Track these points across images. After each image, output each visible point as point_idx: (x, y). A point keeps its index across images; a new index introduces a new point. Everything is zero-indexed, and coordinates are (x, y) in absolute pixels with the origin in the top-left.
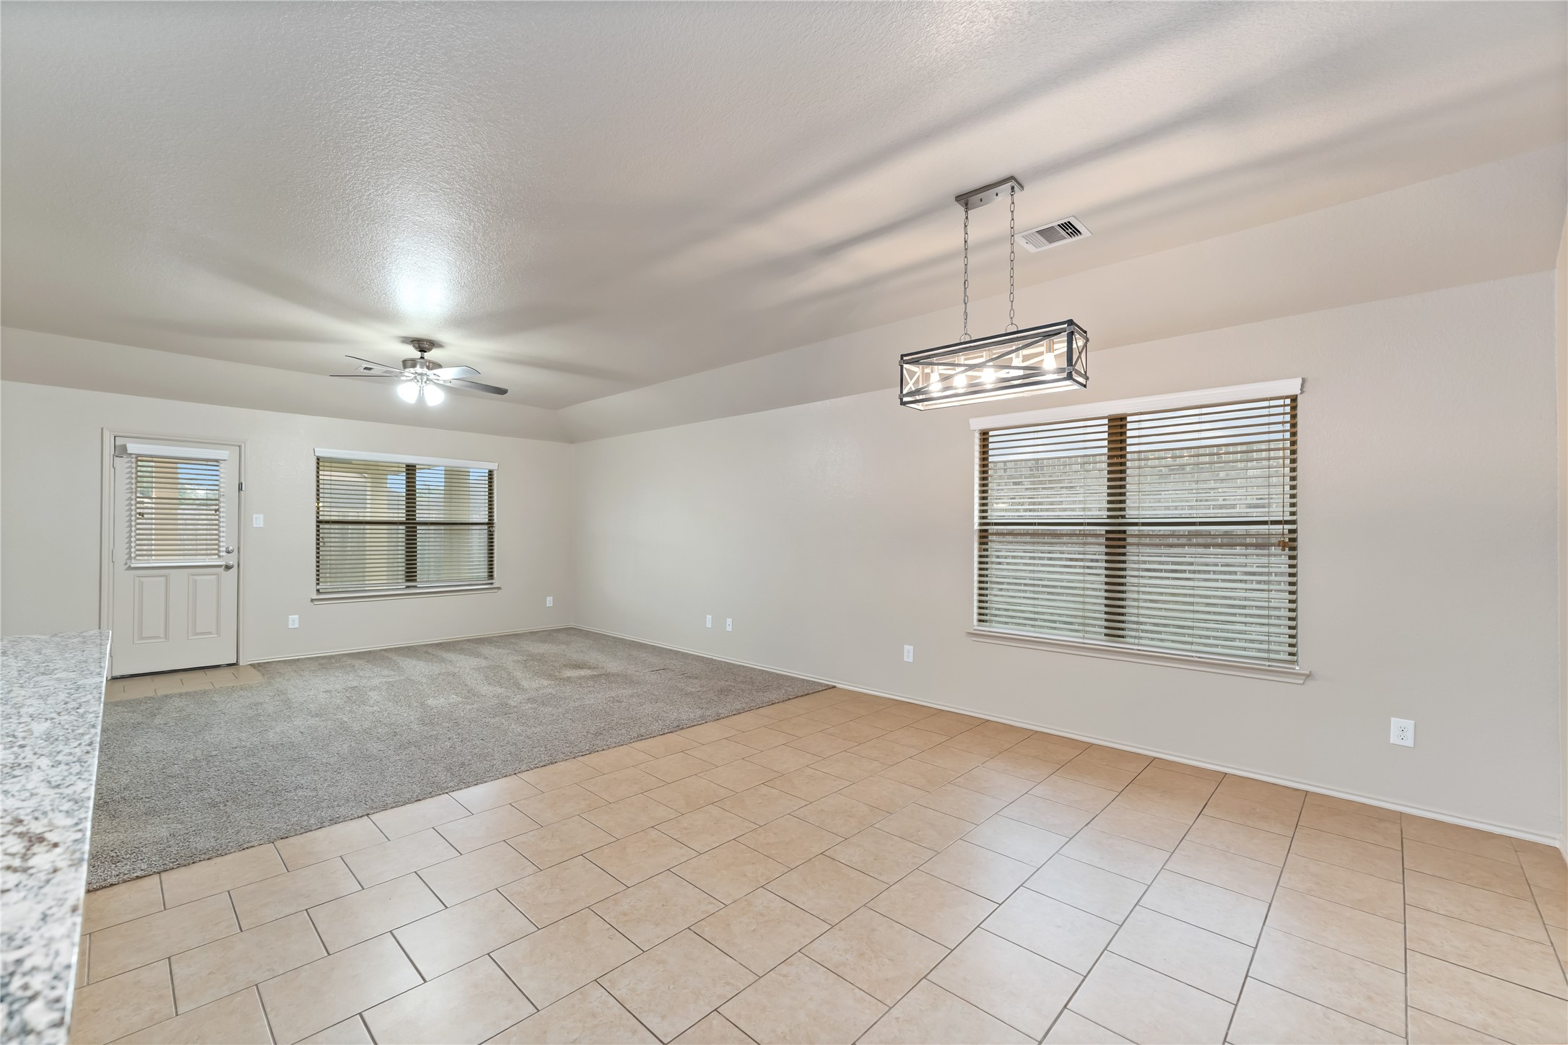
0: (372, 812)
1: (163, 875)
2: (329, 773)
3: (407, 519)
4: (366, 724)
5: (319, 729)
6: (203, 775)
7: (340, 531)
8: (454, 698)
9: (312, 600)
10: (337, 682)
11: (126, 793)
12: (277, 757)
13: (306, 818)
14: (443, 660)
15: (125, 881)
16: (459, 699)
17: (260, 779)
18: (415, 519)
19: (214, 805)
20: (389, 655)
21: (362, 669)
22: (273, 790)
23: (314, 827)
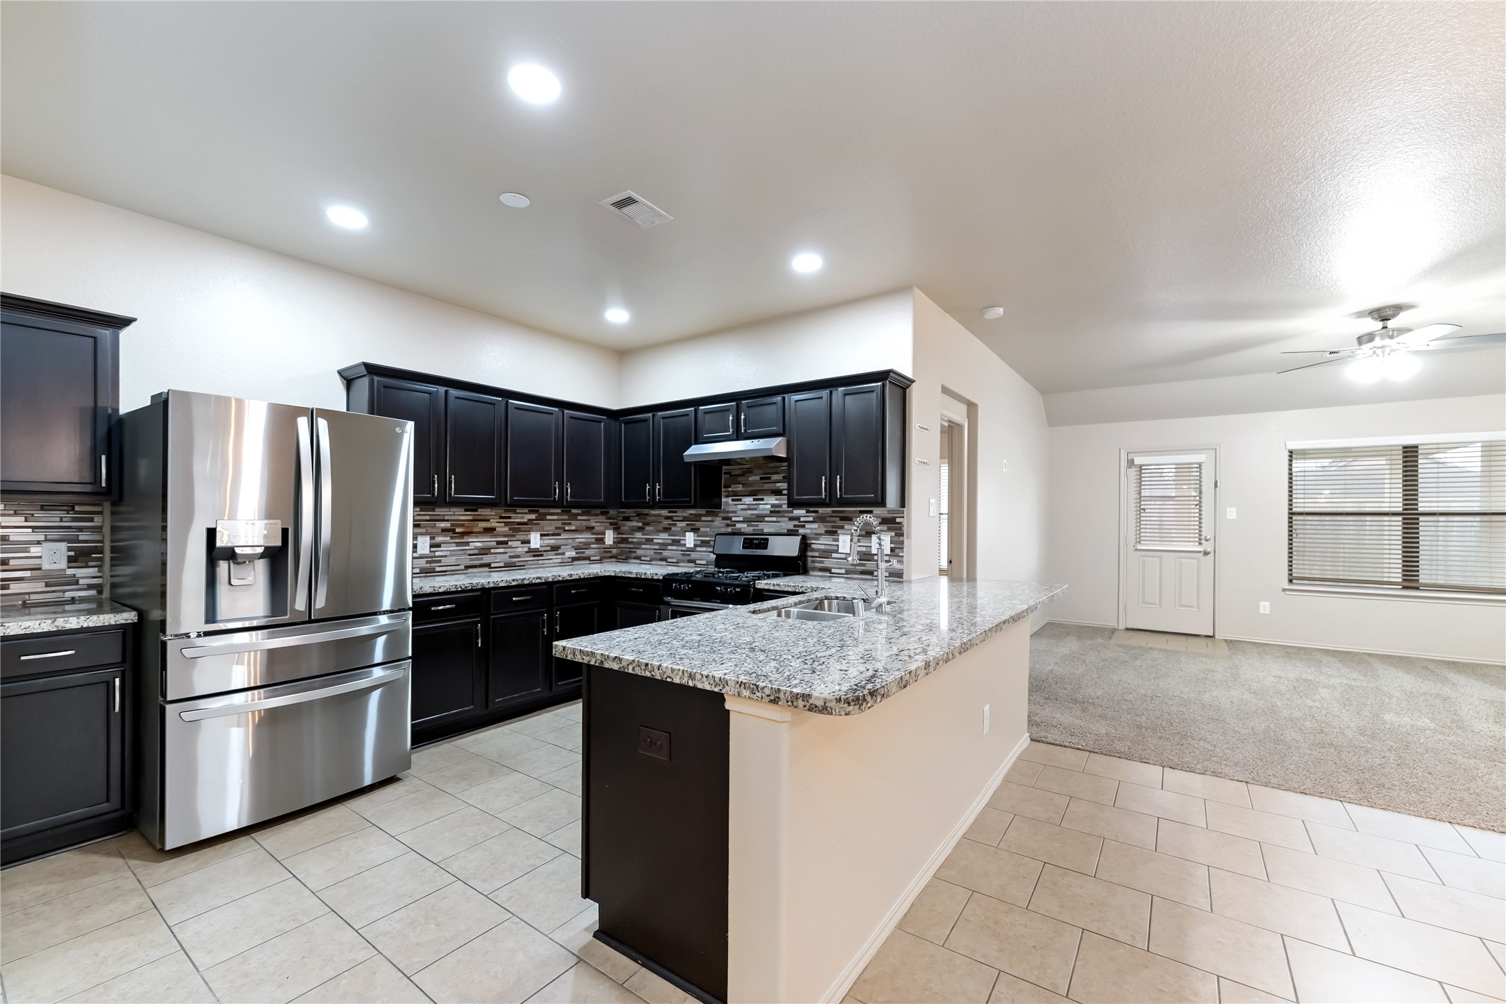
0: (1253, 782)
1: (1091, 754)
2: (1234, 740)
3: (1404, 509)
4: (1297, 714)
5: (1249, 704)
6: (1145, 706)
7: (1355, 523)
8: (1425, 722)
9: (1284, 590)
10: (1294, 671)
11: (1096, 701)
12: (1201, 713)
13: (1195, 762)
14: (1444, 681)
15: (1072, 748)
16: (1433, 725)
17: (1179, 723)
18: (1417, 509)
19: (1139, 727)
20: (1371, 660)
21: (1328, 666)
22: (1183, 733)
23: (1198, 771)
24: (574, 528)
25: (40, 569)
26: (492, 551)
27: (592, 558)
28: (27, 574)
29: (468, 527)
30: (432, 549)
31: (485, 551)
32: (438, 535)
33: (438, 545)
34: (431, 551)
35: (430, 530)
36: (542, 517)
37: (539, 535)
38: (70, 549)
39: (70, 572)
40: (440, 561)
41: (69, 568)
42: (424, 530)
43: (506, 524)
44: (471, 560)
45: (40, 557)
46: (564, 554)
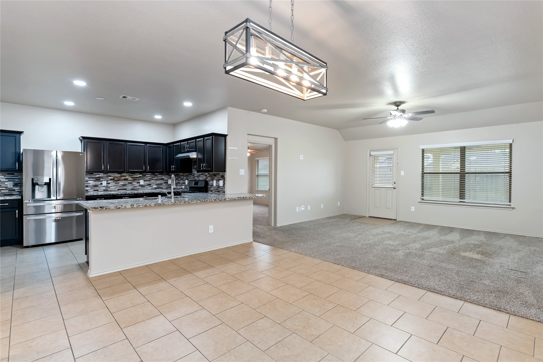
3: (460, 171)
9: (419, 202)
18: (465, 171)
24: (156, 179)
25: (7, 187)
26: (127, 185)
27: (163, 188)
28: (5, 188)
29: (119, 178)
30: (107, 184)
31: (124, 185)
32: (109, 180)
33: (109, 183)
34: (107, 185)
35: (106, 179)
36: (145, 176)
37: (143, 181)
38: (13, 183)
39: (13, 188)
40: (110, 188)
41: (13, 187)
42: (104, 179)
43: (132, 178)
44: (120, 188)
45: (7, 185)
46: (152, 186)
